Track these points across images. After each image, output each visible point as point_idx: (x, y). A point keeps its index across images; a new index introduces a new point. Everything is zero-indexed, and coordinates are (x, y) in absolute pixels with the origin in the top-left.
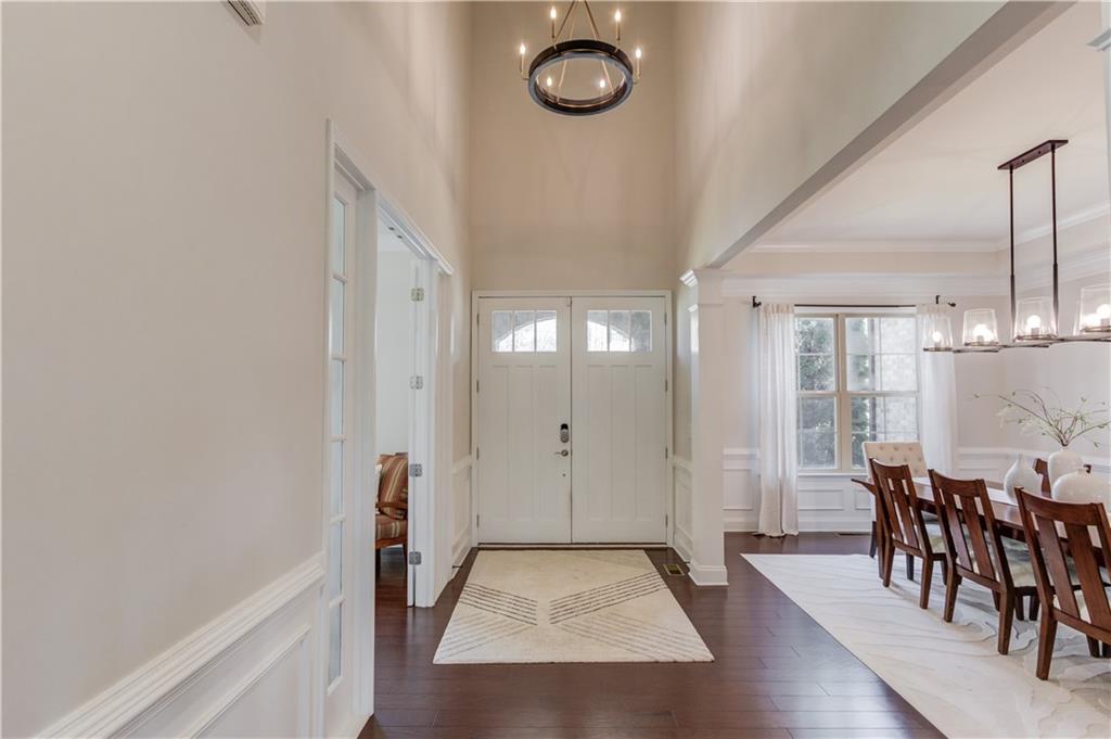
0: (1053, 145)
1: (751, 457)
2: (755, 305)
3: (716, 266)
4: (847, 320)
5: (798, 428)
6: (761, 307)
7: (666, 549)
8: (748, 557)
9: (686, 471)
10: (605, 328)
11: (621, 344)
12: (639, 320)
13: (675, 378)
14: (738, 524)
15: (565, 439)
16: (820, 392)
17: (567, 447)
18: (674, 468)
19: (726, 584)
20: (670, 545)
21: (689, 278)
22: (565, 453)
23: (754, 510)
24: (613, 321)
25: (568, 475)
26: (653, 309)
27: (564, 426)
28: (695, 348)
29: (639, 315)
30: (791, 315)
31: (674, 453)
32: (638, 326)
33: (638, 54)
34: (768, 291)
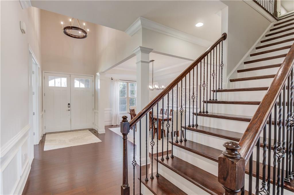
0: (153, 61)
1: (111, 110)
2: (112, 79)
3: (103, 72)
4: (129, 83)
5: (120, 104)
6: (113, 80)
7: (93, 129)
8: (109, 129)
9: (98, 113)
10: (79, 82)
11: (82, 86)
12: (87, 81)
13: (95, 94)
14: (108, 124)
15: (69, 107)
16: (124, 97)
17: (70, 109)
18: (95, 113)
19: (105, 133)
20: (94, 128)
21: (98, 74)
22: (69, 110)
23: (111, 121)
24: (81, 81)
25: (70, 115)
26: (90, 79)
27: (69, 104)
28: (99, 88)
29: (87, 80)
30: (119, 82)
31: (95, 109)
32: (86, 82)
33: (88, 30)
34: (115, 76)
